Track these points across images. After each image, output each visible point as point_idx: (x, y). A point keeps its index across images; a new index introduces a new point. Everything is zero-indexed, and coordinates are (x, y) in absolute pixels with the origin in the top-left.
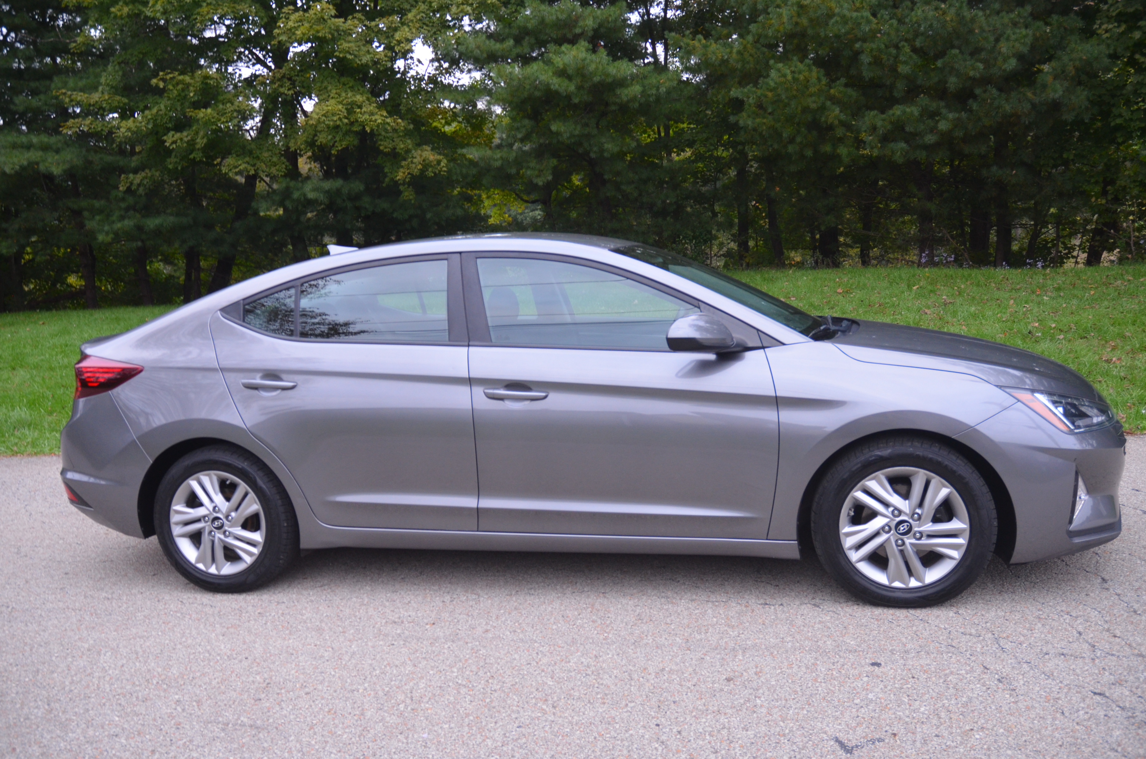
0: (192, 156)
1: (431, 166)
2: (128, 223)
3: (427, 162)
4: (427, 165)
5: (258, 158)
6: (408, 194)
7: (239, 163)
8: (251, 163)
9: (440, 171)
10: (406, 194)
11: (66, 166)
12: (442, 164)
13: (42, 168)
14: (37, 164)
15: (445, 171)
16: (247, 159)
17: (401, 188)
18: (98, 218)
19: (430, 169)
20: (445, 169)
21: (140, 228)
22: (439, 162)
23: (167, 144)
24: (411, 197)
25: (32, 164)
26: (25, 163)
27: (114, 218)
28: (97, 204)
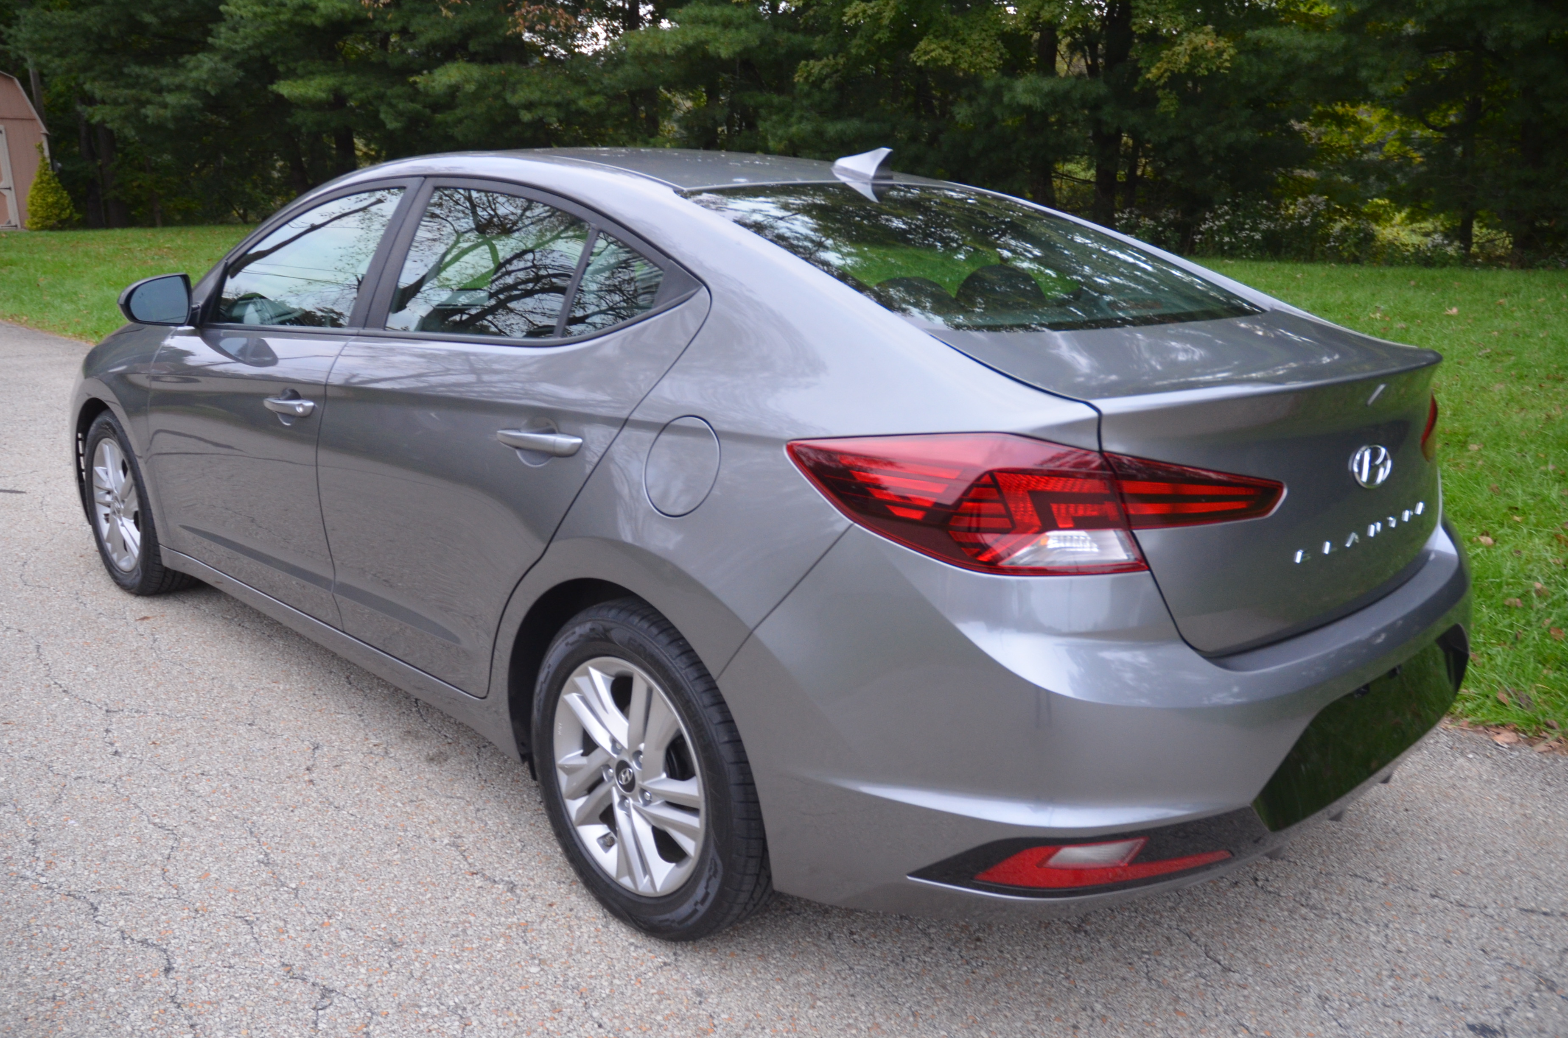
0: (876, 37)
1: (1206, 59)
2: (807, 127)
3: (1200, 51)
4: (1200, 57)
5: (964, 42)
6: (1168, 104)
7: (933, 46)
8: (953, 48)
9: (1219, 68)
10: (1165, 103)
11: (738, 49)
12: (1226, 56)
13: (710, 48)
14: (707, 42)
15: (1227, 68)
16: (947, 42)
17: (1160, 93)
18: (775, 118)
19: (1203, 65)
20: (1227, 64)
21: (819, 134)
22: (1220, 53)
23: (845, 19)
24: (1172, 108)
25: (701, 44)
26: (691, 42)
27: (793, 120)
28: (776, 99)
